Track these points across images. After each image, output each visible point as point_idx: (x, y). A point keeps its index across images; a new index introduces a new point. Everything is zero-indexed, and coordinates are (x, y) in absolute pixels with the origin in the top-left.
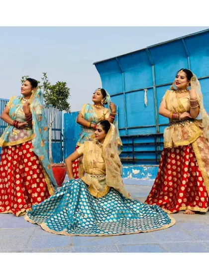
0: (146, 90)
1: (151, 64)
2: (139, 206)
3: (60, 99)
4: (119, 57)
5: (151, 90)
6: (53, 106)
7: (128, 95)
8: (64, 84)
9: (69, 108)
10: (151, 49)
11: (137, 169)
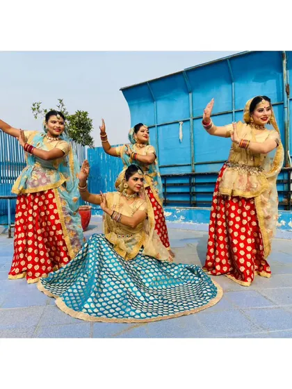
0: (181, 123)
1: (188, 91)
2: (176, 270)
3: (81, 132)
4: (151, 82)
5: (188, 123)
6: (74, 140)
7: (161, 128)
8: (85, 114)
9: (92, 143)
10: (188, 71)
11: (169, 211)
